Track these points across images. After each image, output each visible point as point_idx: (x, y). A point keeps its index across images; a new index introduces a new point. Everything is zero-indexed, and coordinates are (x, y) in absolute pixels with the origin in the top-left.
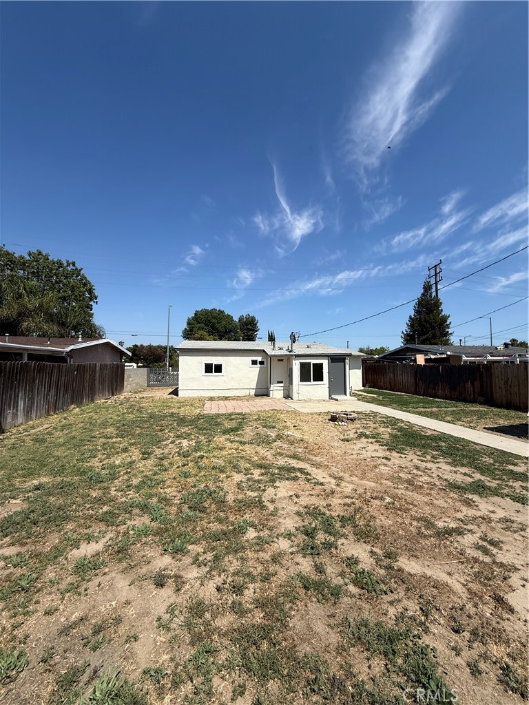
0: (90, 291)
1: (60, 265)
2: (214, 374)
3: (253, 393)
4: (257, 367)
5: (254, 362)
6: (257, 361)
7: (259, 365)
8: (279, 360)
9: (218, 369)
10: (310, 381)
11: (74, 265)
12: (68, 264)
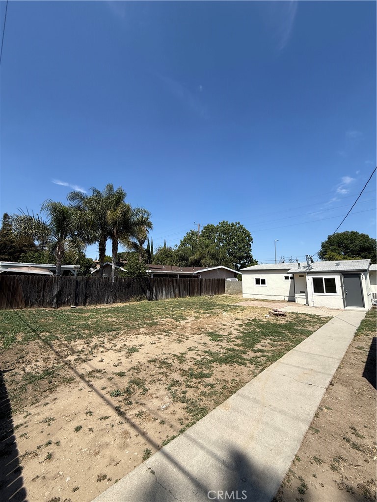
0: (249, 236)
1: (233, 225)
2: (261, 285)
3: (287, 299)
4: (289, 281)
5: (287, 278)
6: (288, 277)
7: (290, 280)
8: (300, 276)
9: (263, 282)
10: (324, 292)
11: (239, 223)
12: (236, 224)
